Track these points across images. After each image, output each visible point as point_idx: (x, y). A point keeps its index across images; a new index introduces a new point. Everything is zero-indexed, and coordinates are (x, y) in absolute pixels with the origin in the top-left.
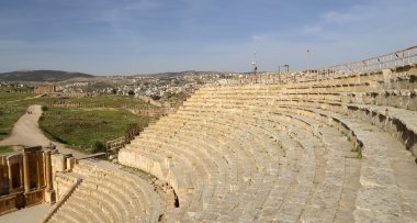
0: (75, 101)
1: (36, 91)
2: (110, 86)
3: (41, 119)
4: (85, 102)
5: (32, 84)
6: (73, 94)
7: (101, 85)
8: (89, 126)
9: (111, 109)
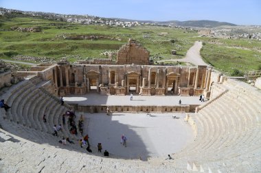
0: (222, 41)
1: (199, 33)
2: (247, 33)
3: (202, 50)
4: (228, 42)
5: (197, 28)
6: (221, 36)
7: (240, 32)
8: (229, 58)
9: (246, 49)
